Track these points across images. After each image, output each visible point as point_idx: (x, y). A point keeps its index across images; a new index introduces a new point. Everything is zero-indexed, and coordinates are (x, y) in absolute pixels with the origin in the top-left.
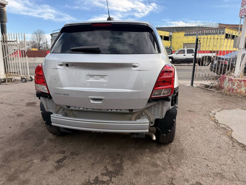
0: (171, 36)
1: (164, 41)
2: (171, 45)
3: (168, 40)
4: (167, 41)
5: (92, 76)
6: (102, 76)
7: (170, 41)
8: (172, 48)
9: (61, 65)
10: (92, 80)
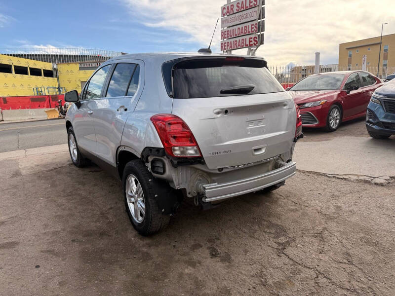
0: (56, 70)
1: (46, 77)
2: (59, 85)
3: (53, 77)
4: (51, 78)
5: (250, 122)
6: (260, 120)
7: (56, 79)
8: (64, 89)
9: (218, 113)
10: (251, 127)
